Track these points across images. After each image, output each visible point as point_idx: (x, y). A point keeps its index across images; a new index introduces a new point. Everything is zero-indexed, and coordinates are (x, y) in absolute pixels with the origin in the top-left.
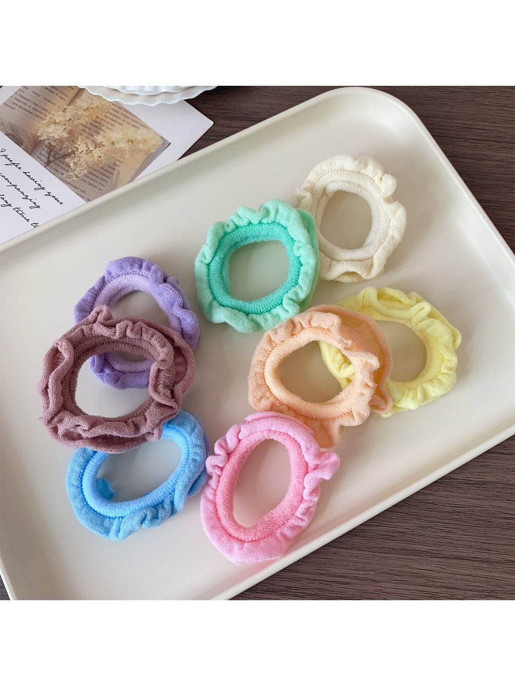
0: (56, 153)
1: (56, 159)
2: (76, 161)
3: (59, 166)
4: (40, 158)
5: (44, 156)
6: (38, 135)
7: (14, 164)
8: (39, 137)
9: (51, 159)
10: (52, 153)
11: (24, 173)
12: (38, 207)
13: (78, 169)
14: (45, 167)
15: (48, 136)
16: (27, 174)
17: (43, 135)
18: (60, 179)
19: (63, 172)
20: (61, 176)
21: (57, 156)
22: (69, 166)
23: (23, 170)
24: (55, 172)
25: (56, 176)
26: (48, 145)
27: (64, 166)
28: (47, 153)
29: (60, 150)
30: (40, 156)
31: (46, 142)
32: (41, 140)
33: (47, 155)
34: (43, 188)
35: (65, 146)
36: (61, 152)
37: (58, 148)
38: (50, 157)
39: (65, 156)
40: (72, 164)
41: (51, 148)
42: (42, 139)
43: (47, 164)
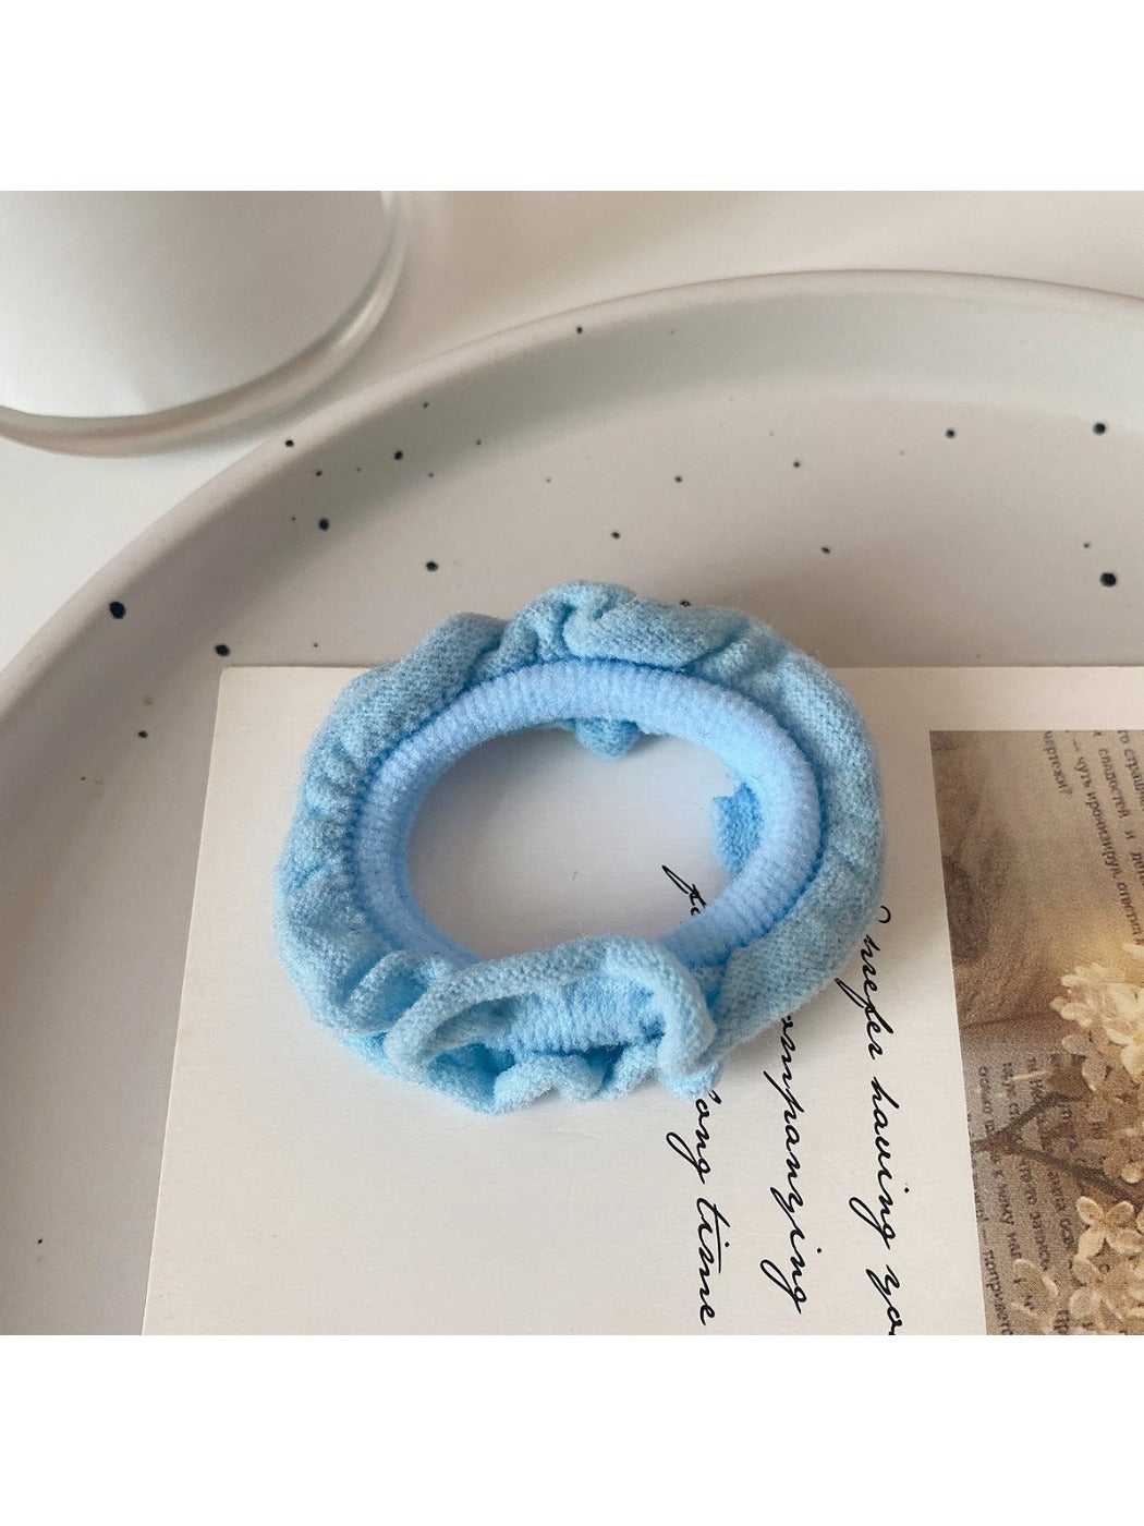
0: (1066, 1129)
1: (1046, 1158)
2: (1120, 1247)
3: (1031, 1195)
4: (986, 1088)
5: (1011, 1090)
6: (1066, 980)
7: (870, 1008)
8: (1062, 992)
9: (1030, 1135)
10: (1054, 1114)
11: (876, 1085)
12: (797, 1297)
13: (1096, 1297)
14: (977, 1146)
15: (1098, 1025)
16: (884, 1104)
17: (1082, 1000)
18: (989, 1260)
19: (1027, 1241)
20: (1001, 1250)
21: (1059, 1147)
22: (1071, 1245)
23: (881, 1068)
24: (994, 1208)
25: (983, 1233)
26: (1066, 1061)
27: (1049, 1216)
28: (1036, 1092)
29: (1098, 1130)
30: (996, 1075)
31: (1069, 1045)
32: (1056, 1014)
33: (1026, 1100)
34: (887, 1233)
35: (1130, 1132)
36: (1091, 1146)
37: (1095, 1113)
38: (1032, 1123)
39: (1096, 1180)
40: (1088, 1244)
41: (1066, 1087)
42: (1067, 1012)
43: (993, 1143)
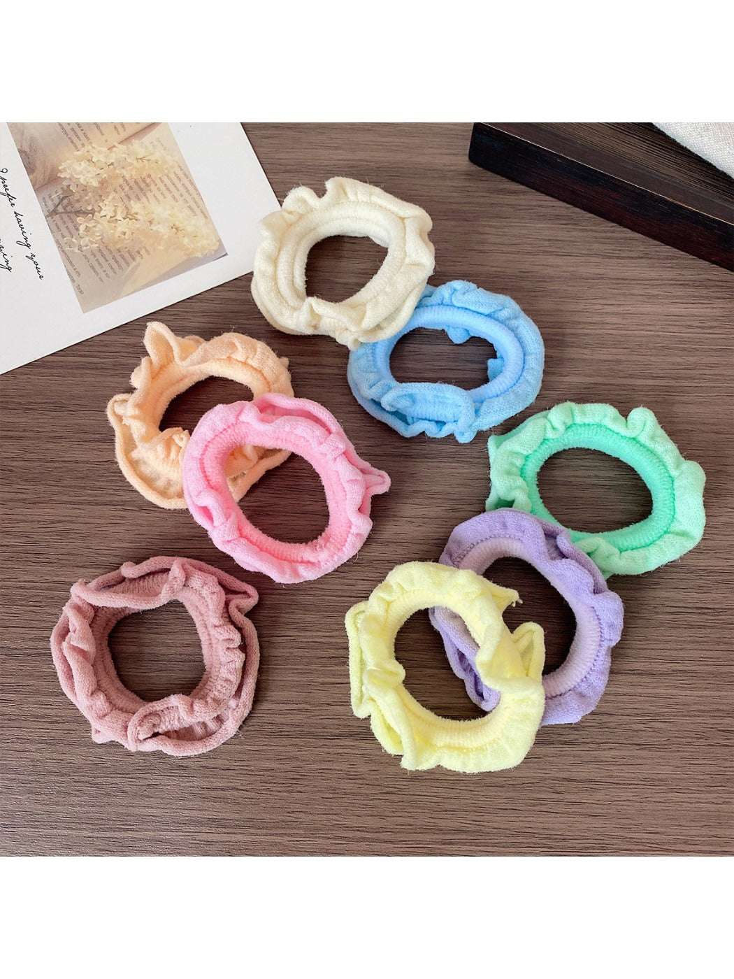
0: (70, 203)
1: (66, 212)
2: (90, 225)
3: (64, 223)
4: (45, 202)
5: (52, 200)
6: (60, 168)
7: (9, 195)
8: (60, 171)
9: (60, 209)
10: (65, 202)
11: (15, 213)
12: (9, 269)
13: (87, 239)
14: (46, 217)
15: (72, 176)
16: (19, 217)
17: (66, 171)
18: (57, 242)
19: (66, 233)
20: (59, 237)
21: (69, 209)
22: (77, 229)
23: (15, 208)
24: (55, 229)
25: (54, 236)
26: (65, 188)
27: (71, 226)
28: (59, 198)
29: (78, 201)
30: (47, 199)
31: (65, 184)
32: (60, 177)
33: (57, 201)
34: (28, 246)
35: (87, 198)
36: (77, 206)
37: (77, 197)
38: (60, 206)
39: (78, 213)
40: (82, 228)
41: (67, 193)
42: (62, 176)
43: (51, 214)
